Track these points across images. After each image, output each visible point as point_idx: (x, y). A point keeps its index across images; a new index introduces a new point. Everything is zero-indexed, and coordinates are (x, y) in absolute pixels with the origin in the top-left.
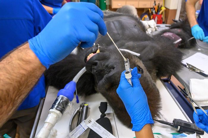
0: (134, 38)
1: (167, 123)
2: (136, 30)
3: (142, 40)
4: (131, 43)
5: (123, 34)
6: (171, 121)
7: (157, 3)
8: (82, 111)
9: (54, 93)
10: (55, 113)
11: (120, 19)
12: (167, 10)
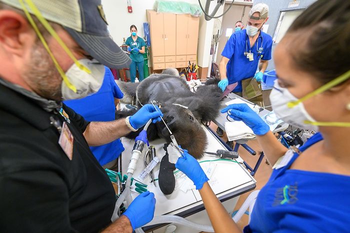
0: (182, 95)
1: (213, 154)
2: (182, 89)
3: (188, 96)
4: (180, 99)
5: (173, 92)
6: (215, 152)
7: (191, 63)
8: (152, 152)
9: (127, 141)
10: (136, 152)
11: (169, 81)
12: (200, 68)
